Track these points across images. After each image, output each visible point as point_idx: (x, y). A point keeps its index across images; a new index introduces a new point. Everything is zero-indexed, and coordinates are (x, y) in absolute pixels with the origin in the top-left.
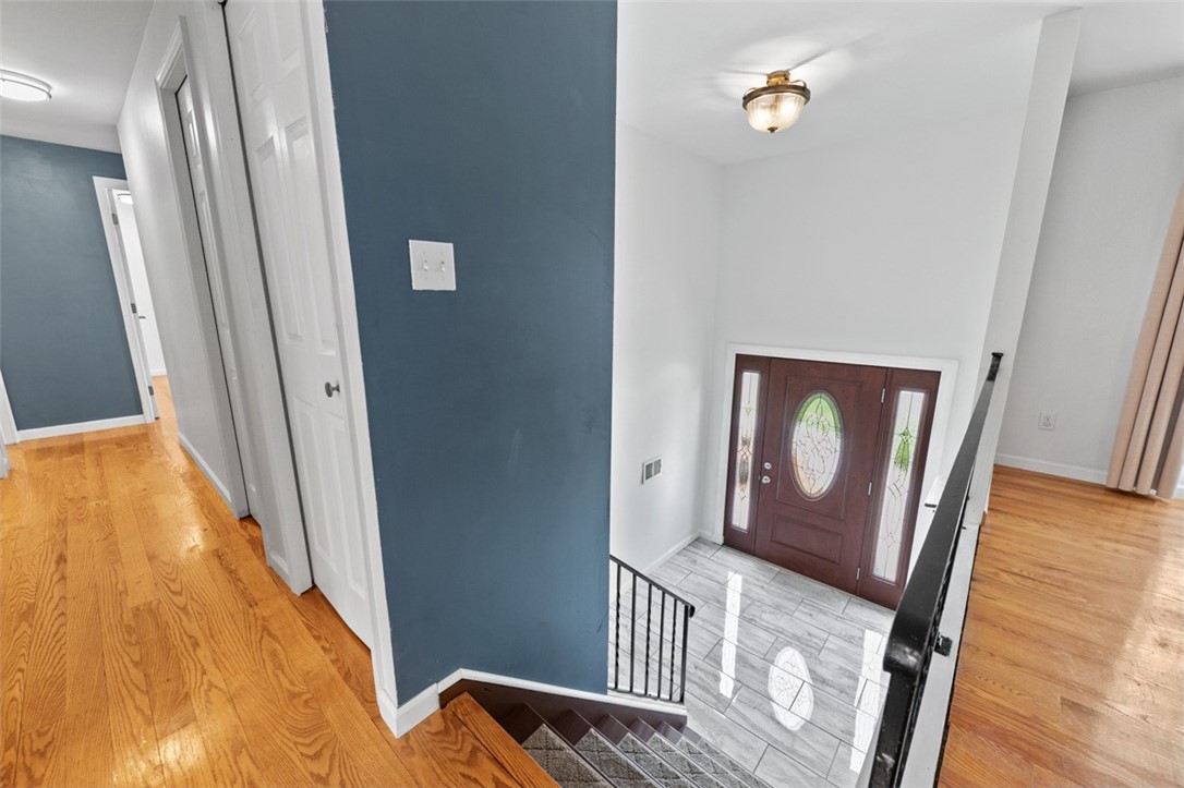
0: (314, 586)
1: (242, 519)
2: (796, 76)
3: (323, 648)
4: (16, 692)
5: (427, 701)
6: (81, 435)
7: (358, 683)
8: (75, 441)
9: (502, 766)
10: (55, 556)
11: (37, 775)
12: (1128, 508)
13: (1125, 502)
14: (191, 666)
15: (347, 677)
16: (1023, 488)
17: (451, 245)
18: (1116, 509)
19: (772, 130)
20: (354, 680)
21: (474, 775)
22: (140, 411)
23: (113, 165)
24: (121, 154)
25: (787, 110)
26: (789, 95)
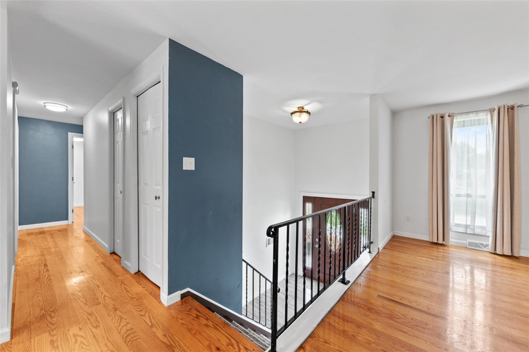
0: (139, 271)
1: (111, 253)
2: (306, 108)
3: (142, 287)
4: (40, 298)
5: (177, 295)
6: (43, 228)
7: (154, 295)
8: (42, 230)
9: (199, 312)
10: (43, 265)
11: (53, 316)
12: (438, 248)
13: (436, 246)
14: (98, 291)
15: (151, 293)
16: (400, 242)
17: (194, 159)
18: (434, 249)
19: (300, 123)
20: (153, 294)
21: (190, 313)
22: (67, 219)
23: (79, 129)
24: (83, 126)
25: (304, 118)
26: (305, 114)
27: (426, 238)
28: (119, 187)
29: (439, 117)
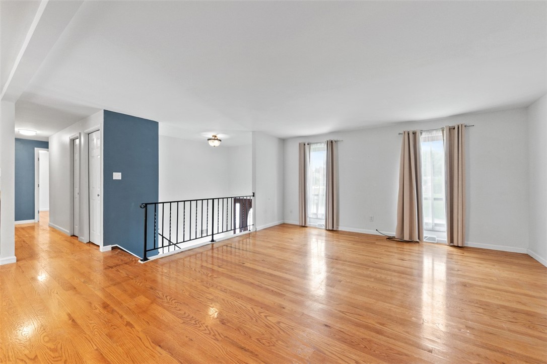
0: (90, 241)
1: (71, 236)
2: (219, 136)
5: (109, 248)
17: (121, 173)
19: (214, 146)
23: (45, 145)
24: (48, 142)
25: (217, 143)
26: (216, 141)
27: (297, 223)
28: (77, 190)
29: (303, 145)
